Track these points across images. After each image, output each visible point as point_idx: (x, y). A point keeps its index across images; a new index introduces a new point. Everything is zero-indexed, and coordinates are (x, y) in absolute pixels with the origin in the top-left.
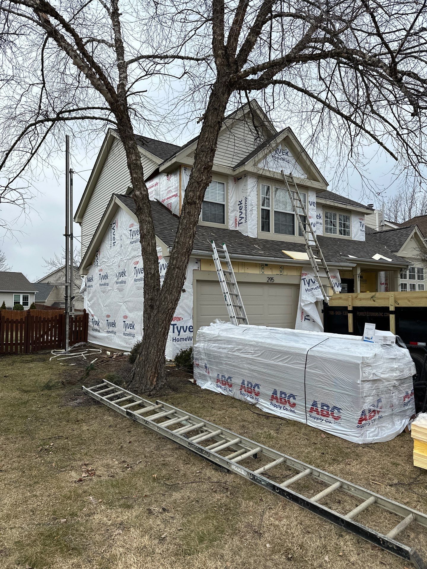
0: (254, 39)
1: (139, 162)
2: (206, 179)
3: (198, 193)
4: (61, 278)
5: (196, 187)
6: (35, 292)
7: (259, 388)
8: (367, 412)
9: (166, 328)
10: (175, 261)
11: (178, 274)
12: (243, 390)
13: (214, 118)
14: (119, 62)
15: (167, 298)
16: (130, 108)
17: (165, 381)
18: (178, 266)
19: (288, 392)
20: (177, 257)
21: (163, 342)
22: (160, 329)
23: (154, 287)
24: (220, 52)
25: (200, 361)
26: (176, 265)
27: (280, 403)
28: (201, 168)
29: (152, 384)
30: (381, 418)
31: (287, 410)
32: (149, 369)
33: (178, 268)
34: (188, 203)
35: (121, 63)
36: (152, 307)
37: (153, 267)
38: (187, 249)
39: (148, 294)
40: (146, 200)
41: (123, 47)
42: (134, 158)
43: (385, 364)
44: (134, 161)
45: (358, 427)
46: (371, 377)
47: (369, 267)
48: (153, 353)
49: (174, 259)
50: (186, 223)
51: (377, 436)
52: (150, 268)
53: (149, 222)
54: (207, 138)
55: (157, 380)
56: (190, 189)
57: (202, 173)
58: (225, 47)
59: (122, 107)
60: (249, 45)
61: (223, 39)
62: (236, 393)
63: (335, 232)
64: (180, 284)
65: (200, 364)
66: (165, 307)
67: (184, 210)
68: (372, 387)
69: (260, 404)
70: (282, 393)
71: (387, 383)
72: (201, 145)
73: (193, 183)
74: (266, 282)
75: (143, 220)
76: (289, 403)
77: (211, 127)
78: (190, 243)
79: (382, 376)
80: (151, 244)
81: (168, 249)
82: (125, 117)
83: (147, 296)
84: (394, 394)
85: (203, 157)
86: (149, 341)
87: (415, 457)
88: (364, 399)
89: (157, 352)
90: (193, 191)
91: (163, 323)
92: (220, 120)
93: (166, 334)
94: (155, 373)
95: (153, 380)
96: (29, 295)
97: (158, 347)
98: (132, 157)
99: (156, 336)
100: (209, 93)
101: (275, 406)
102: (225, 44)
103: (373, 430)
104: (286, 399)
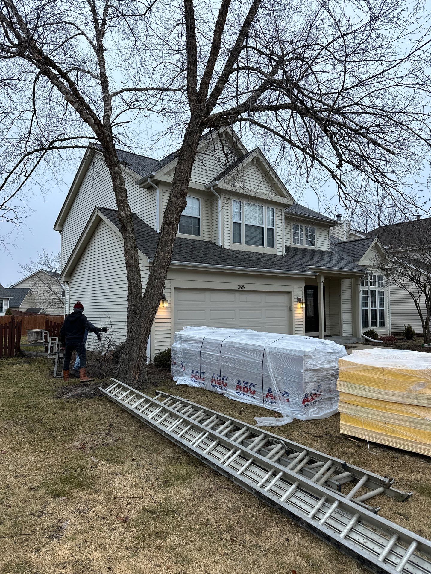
0: (222, 86)
1: (123, 186)
2: (182, 203)
3: (175, 216)
4: (37, 284)
5: (173, 210)
6: (10, 298)
7: (226, 380)
8: (309, 395)
9: (147, 331)
10: (155, 273)
11: (158, 284)
12: (214, 382)
13: (188, 152)
14: (105, 95)
15: (149, 305)
16: (115, 138)
17: (146, 376)
18: (158, 277)
19: (250, 382)
20: (157, 270)
21: (145, 343)
22: (142, 332)
23: (137, 295)
24: (193, 98)
25: (177, 360)
26: (156, 276)
27: (244, 391)
28: (177, 194)
29: (135, 379)
30: (321, 400)
31: (248, 396)
32: (133, 366)
33: (157, 279)
34: (167, 224)
35: (106, 96)
36: (135, 313)
37: (136, 278)
38: (166, 263)
39: (131, 301)
40: (129, 219)
41: (107, 81)
42: (119, 182)
43: (324, 357)
44: (119, 185)
45: (302, 407)
46: (312, 367)
47: (333, 276)
48: (137, 352)
49: (154, 271)
50: (165, 240)
51: (317, 414)
52: (133, 279)
53: (132, 239)
54: (182, 170)
55: (140, 376)
56: (168, 212)
57: (179, 199)
58: (197, 93)
59: (108, 138)
60: (218, 91)
61: (196, 87)
62: (208, 385)
63: (302, 243)
64: (160, 292)
65: (177, 362)
66: (147, 312)
67: (164, 230)
68: (313, 375)
69: (227, 393)
70: (245, 383)
71: (325, 372)
72: (178, 175)
73: (171, 207)
74: (237, 289)
75: (127, 236)
76: (251, 391)
77: (186, 160)
78: (168, 257)
79: (321, 366)
80: (134, 257)
81: (149, 261)
82: (111, 146)
83: (130, 303)
84: (332, 382)
85: (179, 185)
86: (132, 341)
87: (341, 426)
88: (307, 385)
89: (140, 351)
90: (171, 213)
91: (145, 326)
92: (193, 155)
93: (147, 335)
94: (138, 369)
95: (136, 376)
96: (3, 300)
97: (140, 347)
98: (117, 182)
99: (138, 338)
100: (184, 131)
101: (239, 394)
102: (198, 90)
103: (314, 409)
104: (248, 388)
